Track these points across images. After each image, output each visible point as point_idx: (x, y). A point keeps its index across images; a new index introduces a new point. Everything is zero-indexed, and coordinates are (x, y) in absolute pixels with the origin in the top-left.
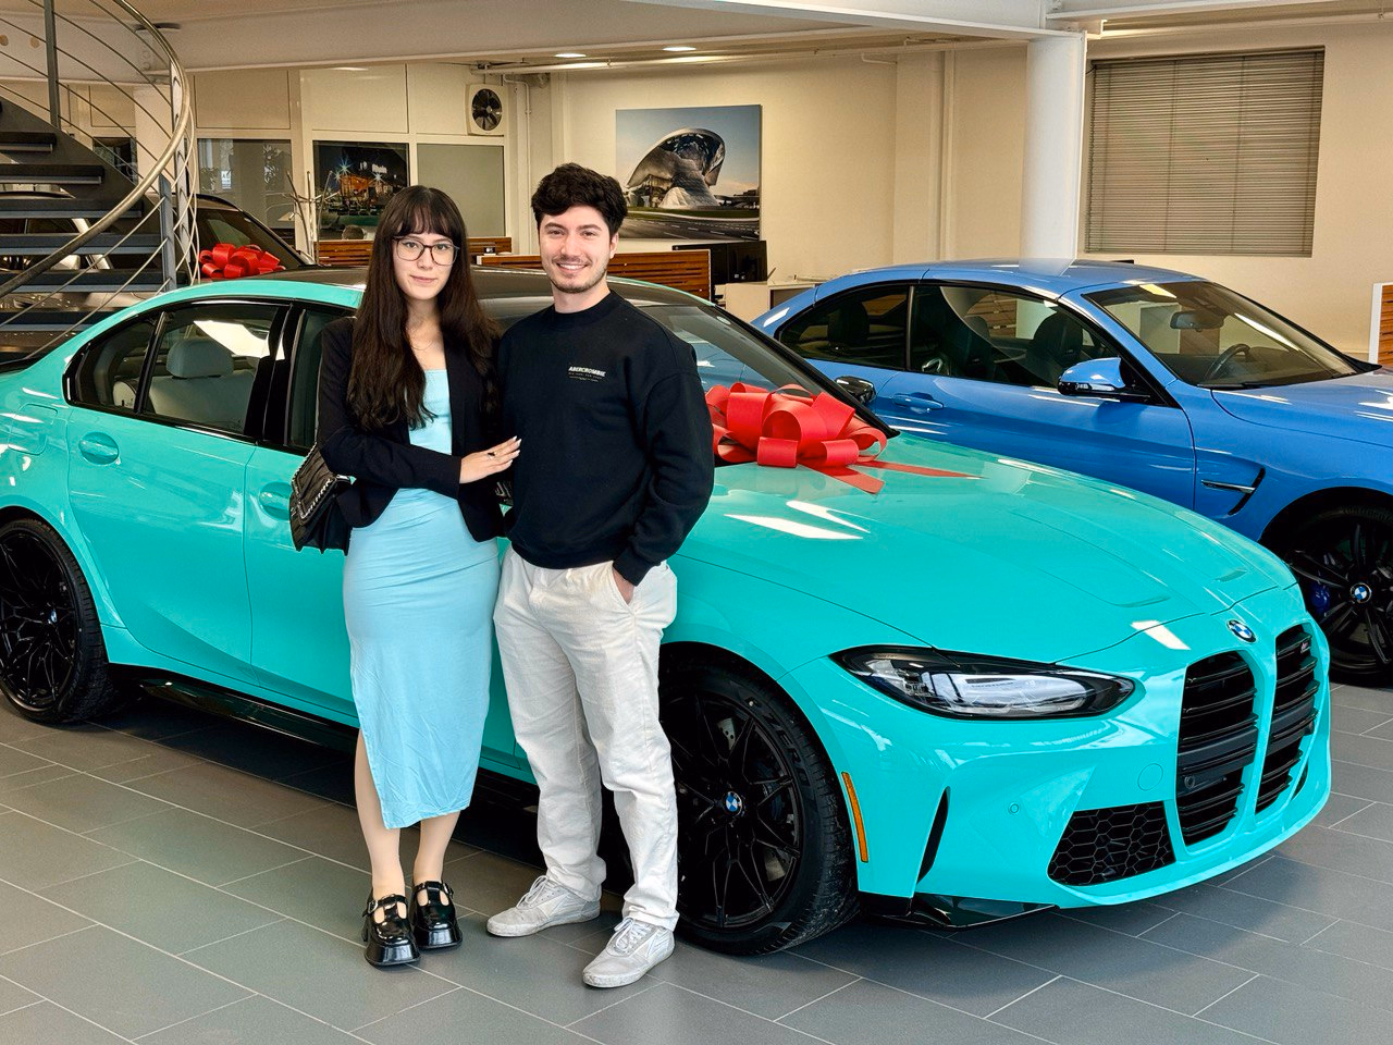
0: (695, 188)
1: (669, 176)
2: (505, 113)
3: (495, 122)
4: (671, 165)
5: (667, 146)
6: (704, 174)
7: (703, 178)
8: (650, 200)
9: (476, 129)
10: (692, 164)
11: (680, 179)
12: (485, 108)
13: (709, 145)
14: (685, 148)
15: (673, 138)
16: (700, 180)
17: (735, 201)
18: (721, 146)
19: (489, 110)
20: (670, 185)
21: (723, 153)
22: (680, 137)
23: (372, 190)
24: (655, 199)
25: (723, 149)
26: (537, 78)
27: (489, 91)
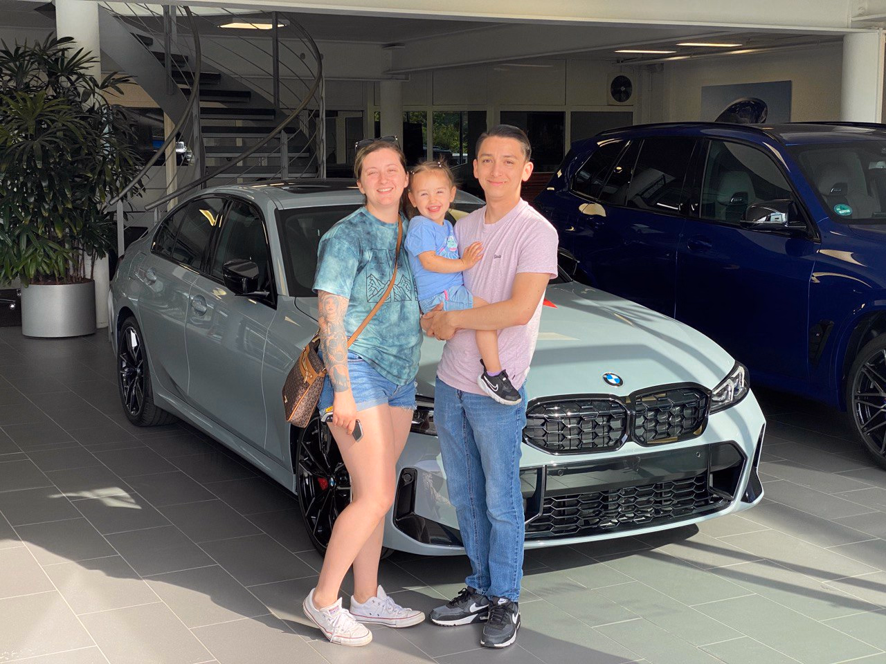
2: (634, 91)
3: (628, 95)
5: (732, 110)
9: (614, 101)
12: (621, 88)
13: (756, 108)
14: (743, 111)
15: (736, 104)
18: (765, 109)
19: (623, 89)
21: (766, 114)
22: (740, 103)
25: (767, 111)
26: (654, 67)
27: (623, 77)
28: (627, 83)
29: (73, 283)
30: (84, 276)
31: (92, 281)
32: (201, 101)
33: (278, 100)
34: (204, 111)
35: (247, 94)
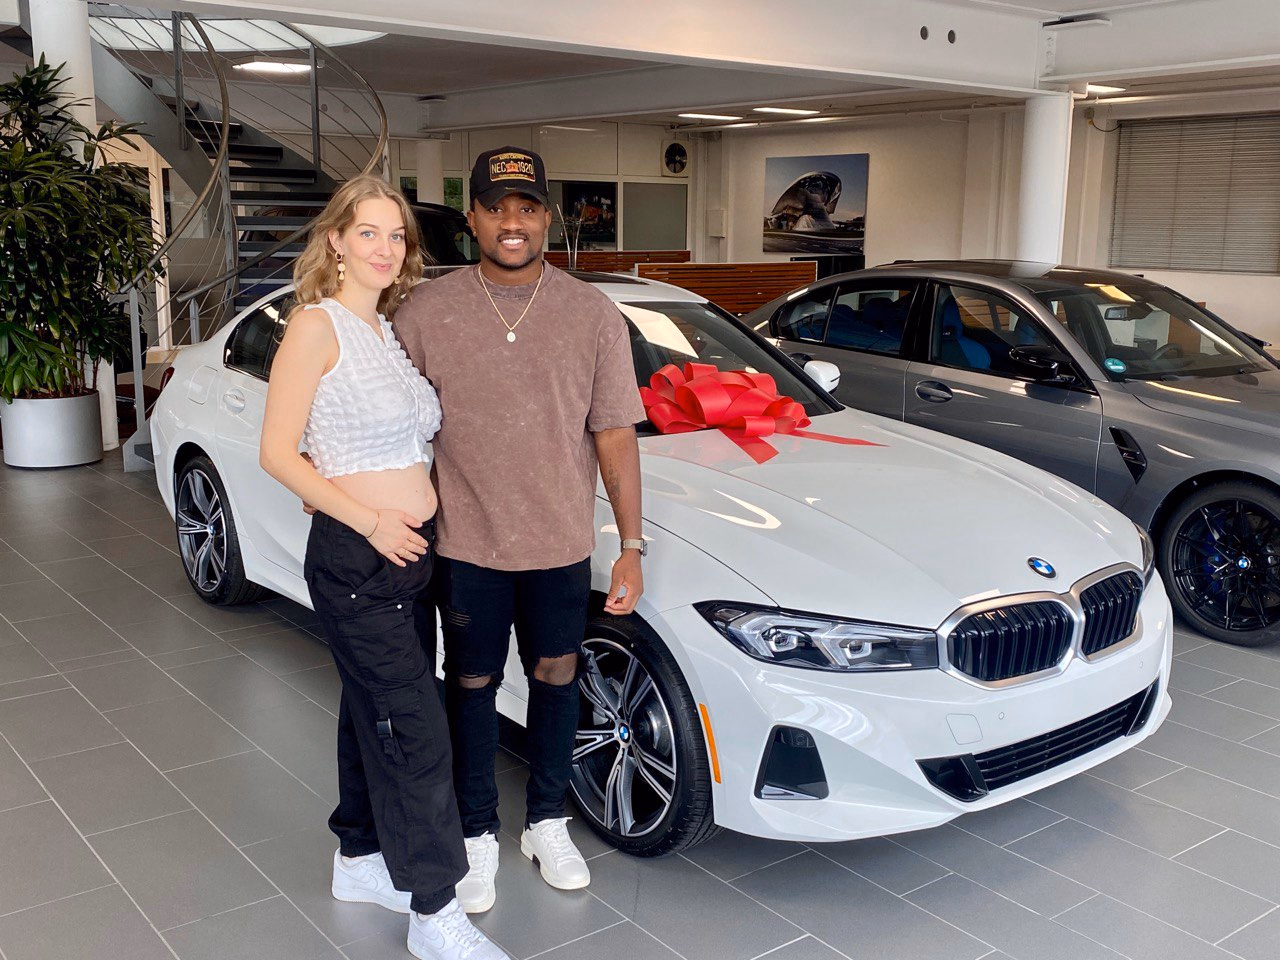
0: (819, 216)
1: (801, 206)
2: (689, 161)
3: (683, 166)
4: (803, 197)
5: (800, 185)
6: (825, 205)
7: (825, 208)
8: (787, 225)
9: (667, 171)
10: (817, 197)
11: (809, 209)
12: (675, 157)
13: (828, 184)
14: (813, 186)
15: (805, 179)
16: (823, 210)
17: (847, 224)
18: (839, 184)
19: (678, 158)
20: (801, 213)
21: (840, 190)
22: (809, 177)
23: (601, 217)
24: (790, 224)
25: (840, 186)
26: (712, 135)
27: (678, 145)
28: (683, 153)
29: (71, 396)
30: (84, 385)
31: (94, 391)
32: (230, 159)
33: (320, 159)
34: (234, 172)
35: (278, 151)
